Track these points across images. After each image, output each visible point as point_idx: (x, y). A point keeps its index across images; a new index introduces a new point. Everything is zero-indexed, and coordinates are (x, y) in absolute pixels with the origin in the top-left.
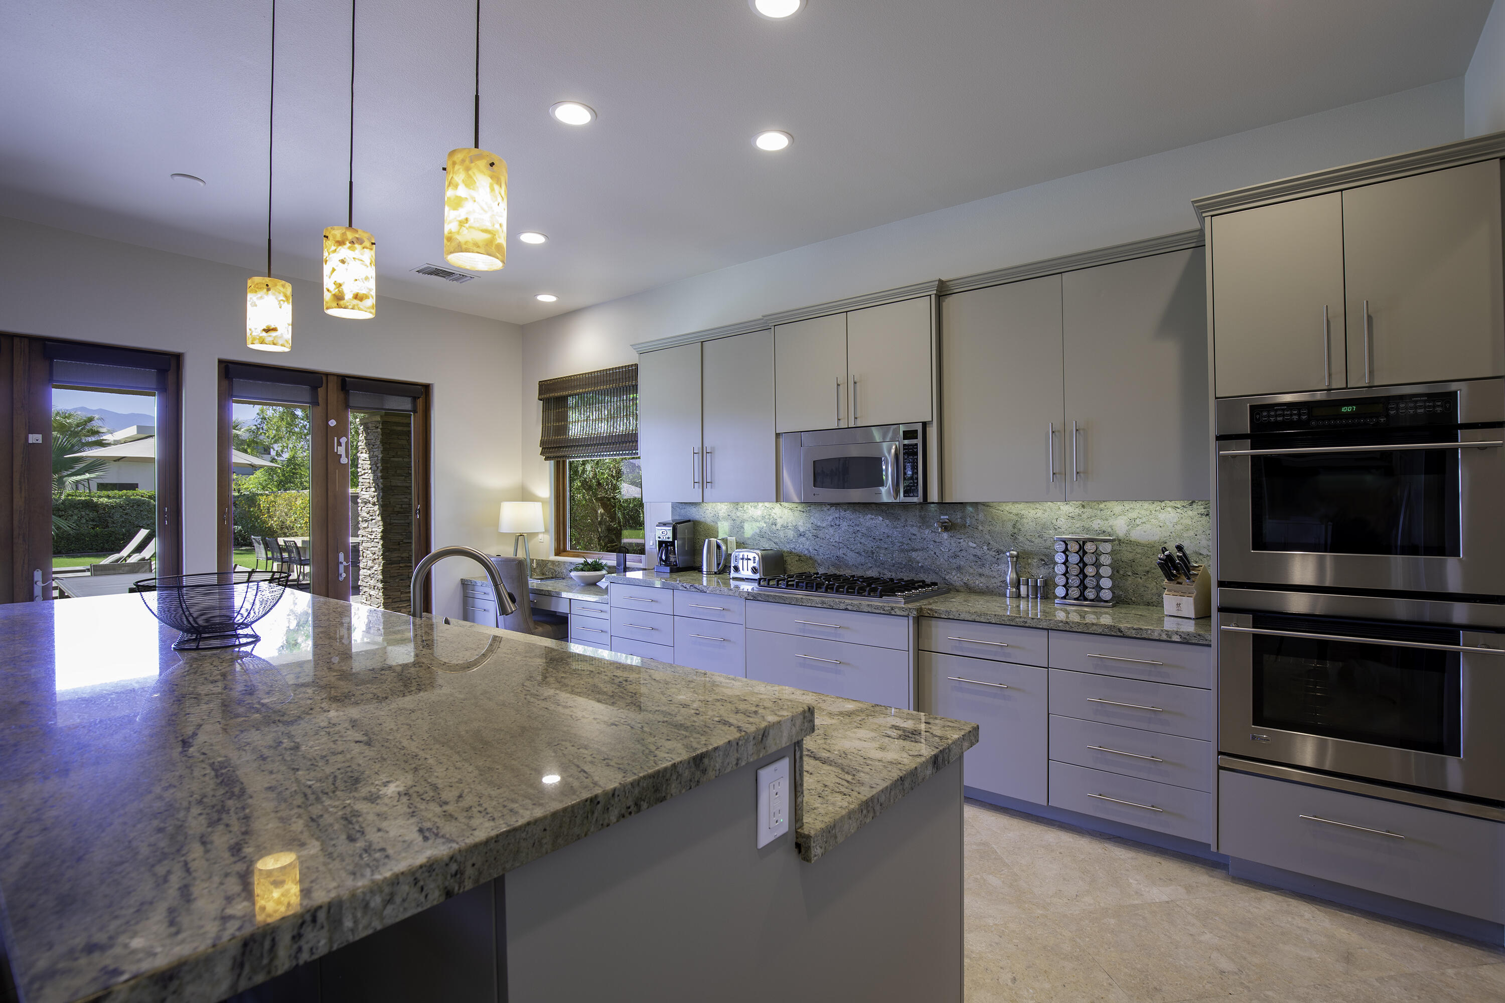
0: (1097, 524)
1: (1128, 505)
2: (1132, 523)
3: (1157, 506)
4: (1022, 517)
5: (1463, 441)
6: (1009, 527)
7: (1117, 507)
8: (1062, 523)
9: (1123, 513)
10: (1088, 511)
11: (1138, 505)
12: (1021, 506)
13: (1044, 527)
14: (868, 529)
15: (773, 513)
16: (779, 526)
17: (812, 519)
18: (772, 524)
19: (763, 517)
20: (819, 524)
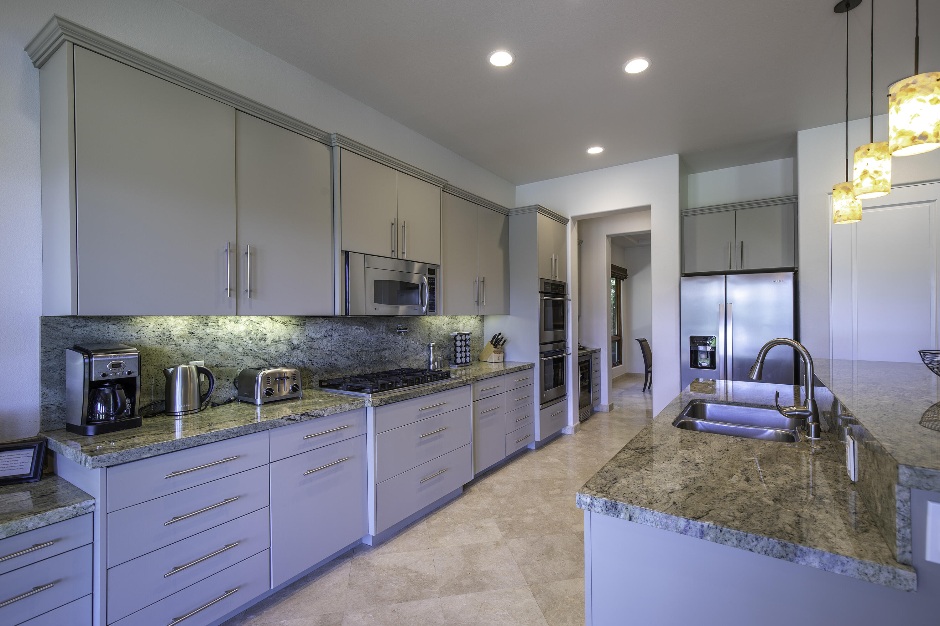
0: (455, 326)
2: (464, 325)
4: (432, 324)
6: (427, 330)
7: (460, 318)
8: (445, 326)
12: (432, 318)
13: (440, 329)
14: (354, 337)
15: (261, 328)
16: (269, 342)
17: (307, 332)
18: (260, 340)
19: (248, 333)
20: (313, 336)
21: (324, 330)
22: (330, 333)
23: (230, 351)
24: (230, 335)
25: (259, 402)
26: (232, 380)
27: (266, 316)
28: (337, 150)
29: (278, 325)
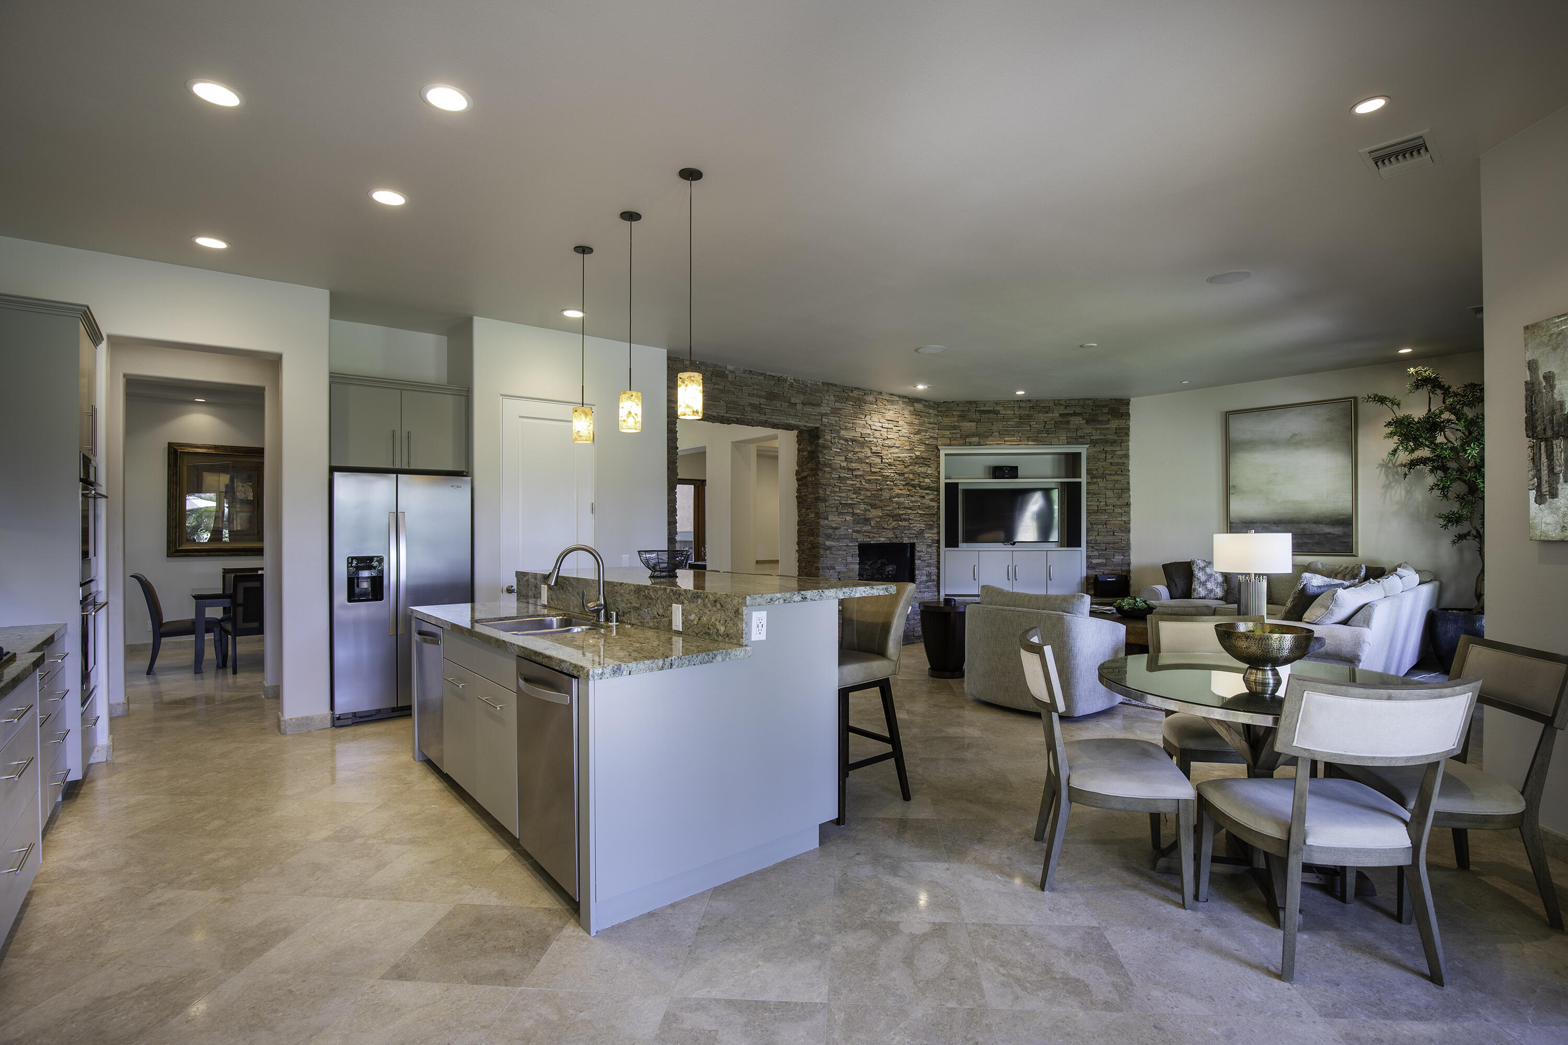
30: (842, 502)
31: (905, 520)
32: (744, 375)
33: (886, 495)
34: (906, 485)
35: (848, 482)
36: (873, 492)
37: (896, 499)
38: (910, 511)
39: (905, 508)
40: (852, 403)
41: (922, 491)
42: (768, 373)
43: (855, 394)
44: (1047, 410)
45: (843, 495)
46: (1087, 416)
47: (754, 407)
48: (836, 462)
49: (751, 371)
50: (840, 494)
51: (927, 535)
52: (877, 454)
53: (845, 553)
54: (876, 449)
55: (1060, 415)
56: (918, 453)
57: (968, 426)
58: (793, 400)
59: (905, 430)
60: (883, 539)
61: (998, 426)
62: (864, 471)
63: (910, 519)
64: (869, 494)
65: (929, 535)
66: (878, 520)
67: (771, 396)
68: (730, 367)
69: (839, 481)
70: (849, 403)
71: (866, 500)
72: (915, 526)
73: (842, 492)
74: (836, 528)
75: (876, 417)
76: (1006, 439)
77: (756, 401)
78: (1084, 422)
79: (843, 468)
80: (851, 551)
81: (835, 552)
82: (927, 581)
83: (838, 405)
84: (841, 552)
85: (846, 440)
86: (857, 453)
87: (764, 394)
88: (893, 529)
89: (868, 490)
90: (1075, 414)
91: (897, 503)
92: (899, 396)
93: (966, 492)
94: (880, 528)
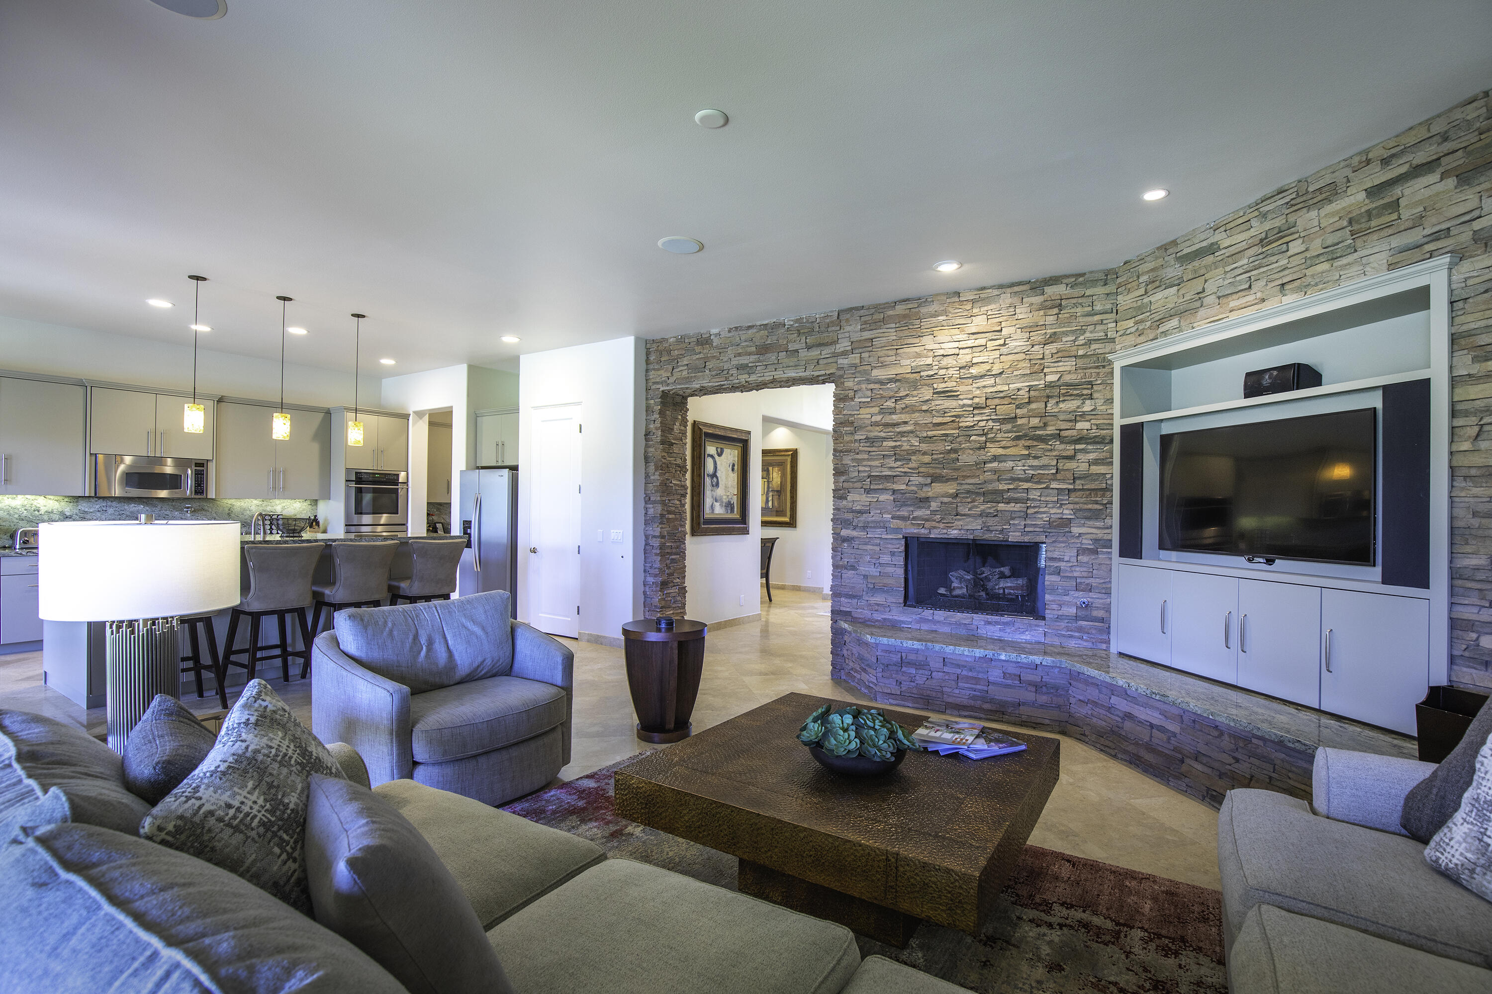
0: (269, 508)
1: (282, 501)
2: (283, 508)
3: (293, 501)
4: (233, 505)
5: (400, 486)
6: (227, 509)
7: (277, 501)
8: (253, 508)
9: (280, 504)
10: (265, 503)
11: (286, 501)
12: (233, 500)
13: (245, 510)
14: (131, 512)
15: (35, 503)
16: (42, 512)
17: (80, 507)
18: (34, 511)
19: (23, 506)
20: (86, 510)
21: (98, 507)
22: (104, 509)
23: (8, 516)
24: (8, 507)
25: (18, 547)
26: (9, 535)
27: (40, 495)
28: (89, 389)
29: (51, 502)
30: (872, 474)
31: (1017, 501)
32: (730, 335)
33: (967, 458)
34: (1018, 438)
35: (885, 444)
36: (935, 457)
37: (995, 464)
38: (1026, 485)
39: (1013, 480)
40: (893, 325)
41: (1063, 446)
42: (758, 323)
43: (900, 309)
44: (1331, 192)
45: (876, 463)
46: (1458, 160)
47: (741, 368)
48: (862, 416)
49: (736, 328)
50: (869, 463)
51: (1076, 530)
52: (947, 394)
53: (877, 548)
54: (943, 385)
55: (1372, 192)
56: (1051, 378)
57: (1163, 298)
58: (791, 347)
59: (1018, 342)
60: (956, 532)
61: (1215, 282)
62: (916, 424)
63: (1028, 499)
64: (927, 459)
65: (1086, 531)
66: (946, 500)
67: (763, 350)
68: (714, 331)
69: (868, 444)
70: (888, 326)
71: (921, 470)
72: (1044, 513)
73: (874, 460)
74: (861, 512)
75: (943, 336)
76: (1233, 304)
77: (744, 360)
78: (1451, 182)
79: (876, 424)
80: (889, 546)
81: (860, 547)
82: (1077, 618)
83: (867, 335)
84: (869, 547)
85: (881, 383)
86: (901, 398)
87: (753, 349)
88: (981, 515)
89: (925, 454)
90: (1418, 171)
91: (995, 471)
92: (1001, 287)
93: (1166, 441)
94: (950, 512)
